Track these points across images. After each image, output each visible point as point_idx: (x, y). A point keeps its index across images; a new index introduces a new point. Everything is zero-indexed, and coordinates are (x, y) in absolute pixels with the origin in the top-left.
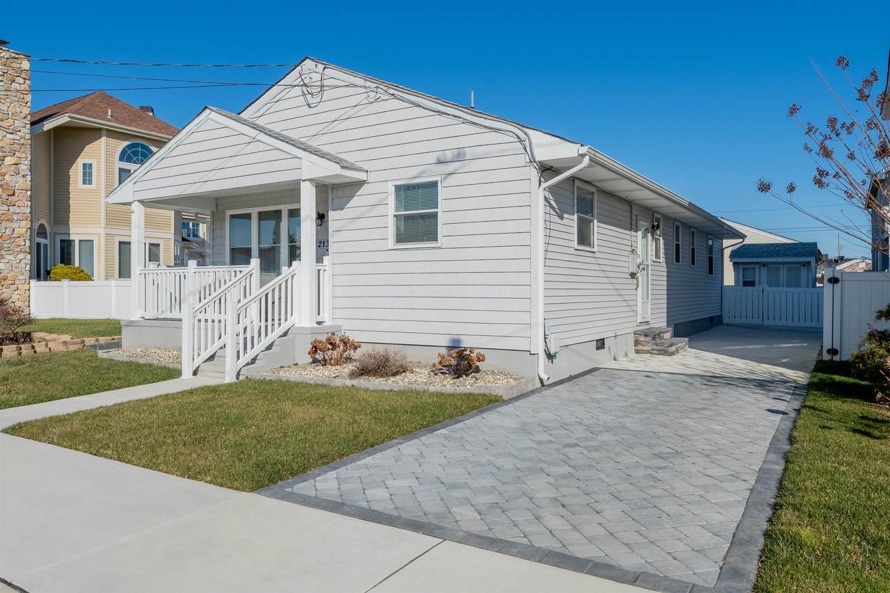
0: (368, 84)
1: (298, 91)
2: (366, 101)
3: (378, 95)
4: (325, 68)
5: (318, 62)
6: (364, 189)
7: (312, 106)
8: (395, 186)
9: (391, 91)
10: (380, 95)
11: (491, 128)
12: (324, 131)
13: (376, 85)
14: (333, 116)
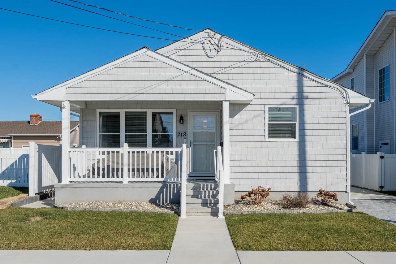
0: (251, 51)
1: (200, 46)
2: (249, 60)
3: (258, 58)
4: (221, 37)
5: (216, 33)
6: (248, 108)
7: (210, 56)
8: (269, 108)
9: (268, 58)
10: (259, 58)
11: (325, 85)
12: (219, 72)
13: (258, 53)
14: (227, 64)
